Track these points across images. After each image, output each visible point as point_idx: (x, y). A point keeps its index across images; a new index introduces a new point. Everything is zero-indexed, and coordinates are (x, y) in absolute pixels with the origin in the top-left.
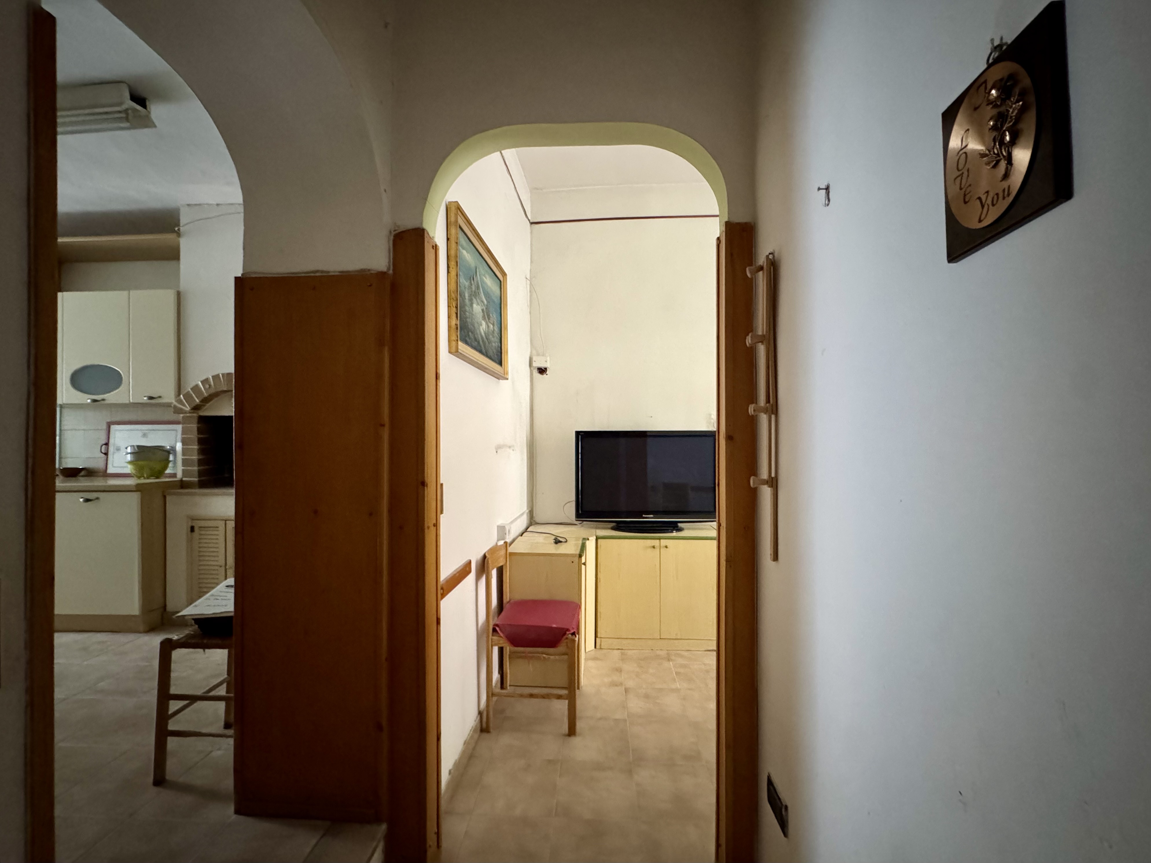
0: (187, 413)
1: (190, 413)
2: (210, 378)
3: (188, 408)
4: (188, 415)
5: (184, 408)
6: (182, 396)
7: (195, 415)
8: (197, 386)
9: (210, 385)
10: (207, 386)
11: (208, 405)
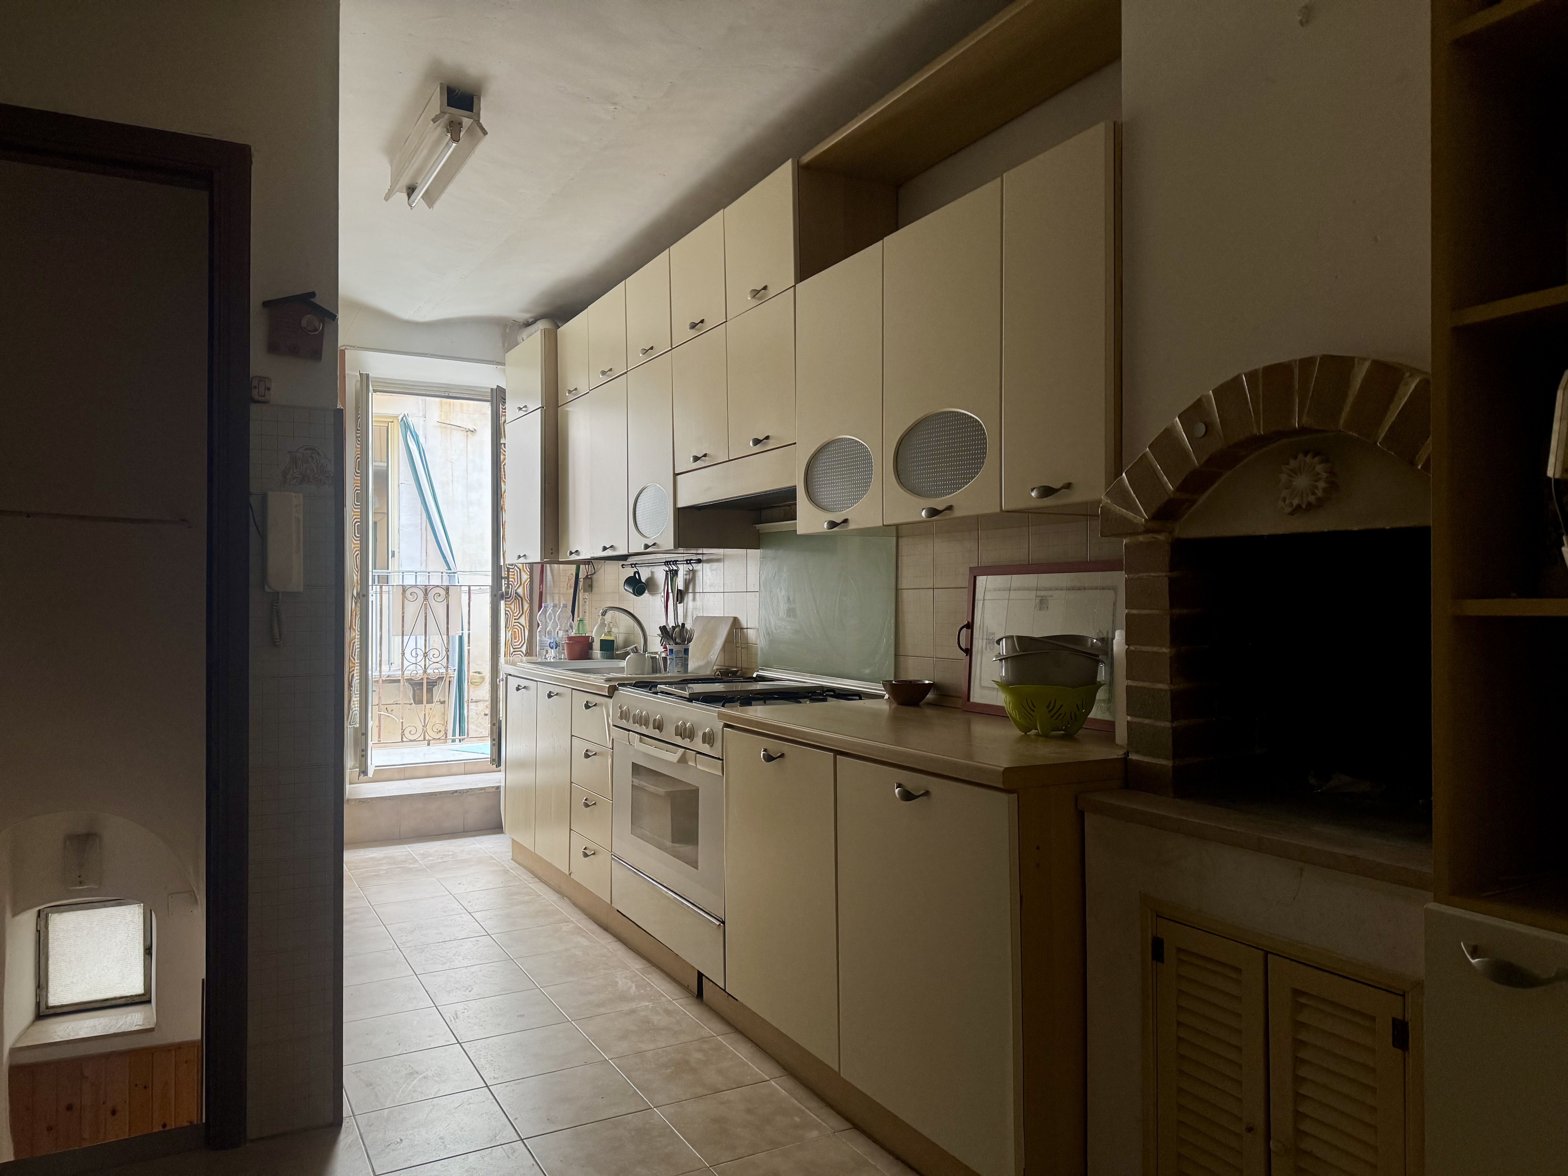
0: (1139, 534)
1: (1147, 531)
2: (1208, 397)
3: (1141, 517)
4: (1141, 538)
5: (1130, 515)
6: (1124, 474)
7: (1161, 537)
8: (1169, 433)
9: (1209, 426)
10: (1201, 429)
11: (1203, 499)
